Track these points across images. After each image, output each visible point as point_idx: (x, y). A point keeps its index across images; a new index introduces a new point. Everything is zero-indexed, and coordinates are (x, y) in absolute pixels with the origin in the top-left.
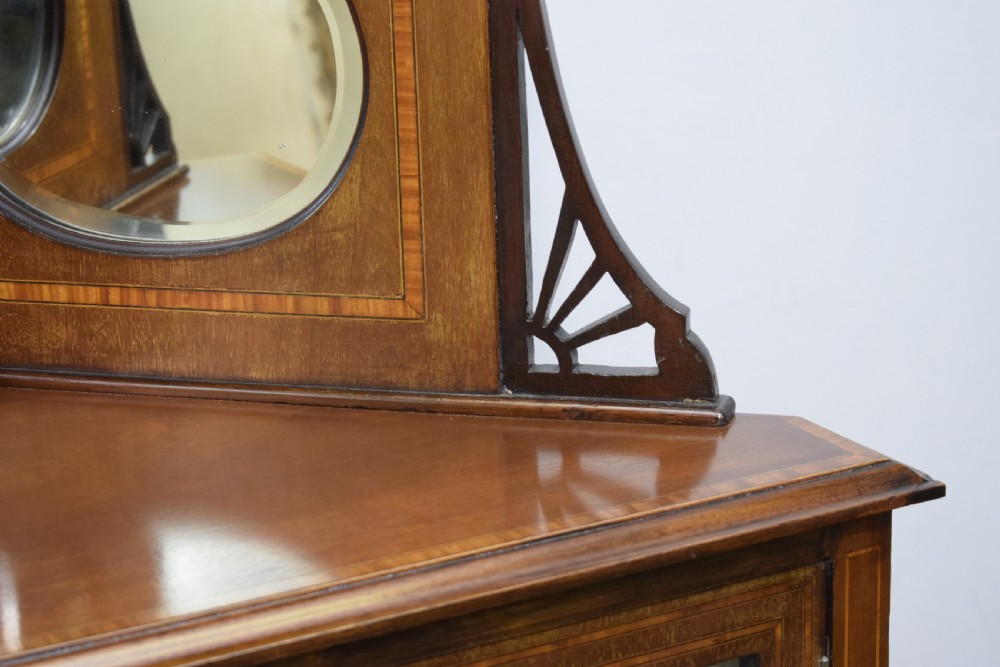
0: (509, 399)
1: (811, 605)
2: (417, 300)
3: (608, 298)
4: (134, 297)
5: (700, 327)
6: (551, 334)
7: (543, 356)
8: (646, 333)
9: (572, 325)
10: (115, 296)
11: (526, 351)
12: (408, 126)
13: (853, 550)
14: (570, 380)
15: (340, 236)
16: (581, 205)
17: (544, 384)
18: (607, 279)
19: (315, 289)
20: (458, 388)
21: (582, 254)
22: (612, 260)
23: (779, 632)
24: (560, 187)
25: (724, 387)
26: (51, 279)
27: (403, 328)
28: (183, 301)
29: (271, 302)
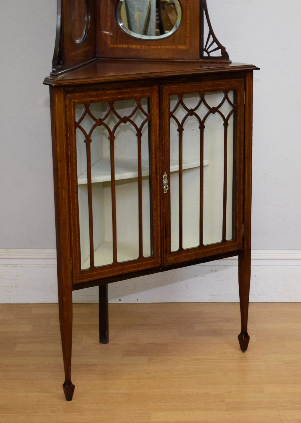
0: (200, 61)
2: (188, 46)
3: (215, 46)
4: (146, 47)
5: (227, 50)
6: (206, 51)
7: (205, 54)
8: (220, 50)
9: (209, 50)
10: (143, 46)
11: (203, 54)
12: (188, 22)
14: (209, 57)
15: (177, 37)
16: (211, 32)
17: (206, 58)
18: (215, 43)
19: (173, 45)
20: (193, 59)
21: (211, 39)
22: (215, 40)
24: (209, 30)
25: (230, 59)
26: (133, 44)
27: (186, 50)
28: (153, 47)
29: (166, 47)
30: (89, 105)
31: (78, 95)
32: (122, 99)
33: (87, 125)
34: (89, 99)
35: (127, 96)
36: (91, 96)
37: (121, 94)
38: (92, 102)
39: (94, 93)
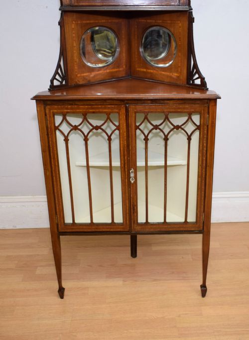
0: (188, 86)
1: (206, 109)
3: (197, 75)
5: (206, 80)
9: (193, 79)
13: (212, 104)
14: (193, 84)
23: (202, 111)
30: (66, 115)
31: (56, 107)
32: (94, 112)
33: (65, 128)
34: (66, 111)
35: (97, 110)
36: (67, 109)
37: (93, 108)
38: (68, 112)
39: (69, 107)
